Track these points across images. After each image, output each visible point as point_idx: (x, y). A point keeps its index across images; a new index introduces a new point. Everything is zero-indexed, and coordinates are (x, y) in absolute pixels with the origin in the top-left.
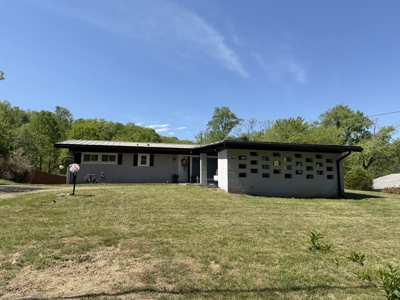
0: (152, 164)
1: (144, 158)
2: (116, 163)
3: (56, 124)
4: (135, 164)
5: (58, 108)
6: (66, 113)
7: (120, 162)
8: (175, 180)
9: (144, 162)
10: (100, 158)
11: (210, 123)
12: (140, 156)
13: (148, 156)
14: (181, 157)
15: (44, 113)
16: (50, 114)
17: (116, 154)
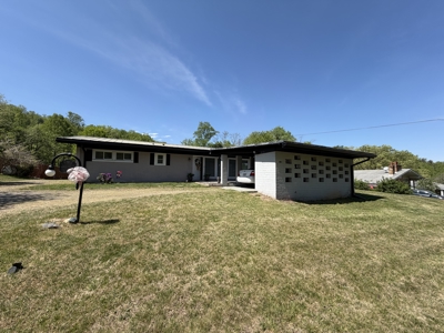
0: (168, 163)
1: (160, 157)
2: (132, 161)
3: (68, 126)
4: (152, 163)
5: (70, 113)
6: (78, 118)
7: (136, 161)
8: (190, 179)
9: (160, 162)
10: (114, 156)
11: (196, 133)
12: (156, 155)
13: (165, 155)
14: (195, 157)
15: (56, 116)
16: (62, 118)
17: (132, 153)
